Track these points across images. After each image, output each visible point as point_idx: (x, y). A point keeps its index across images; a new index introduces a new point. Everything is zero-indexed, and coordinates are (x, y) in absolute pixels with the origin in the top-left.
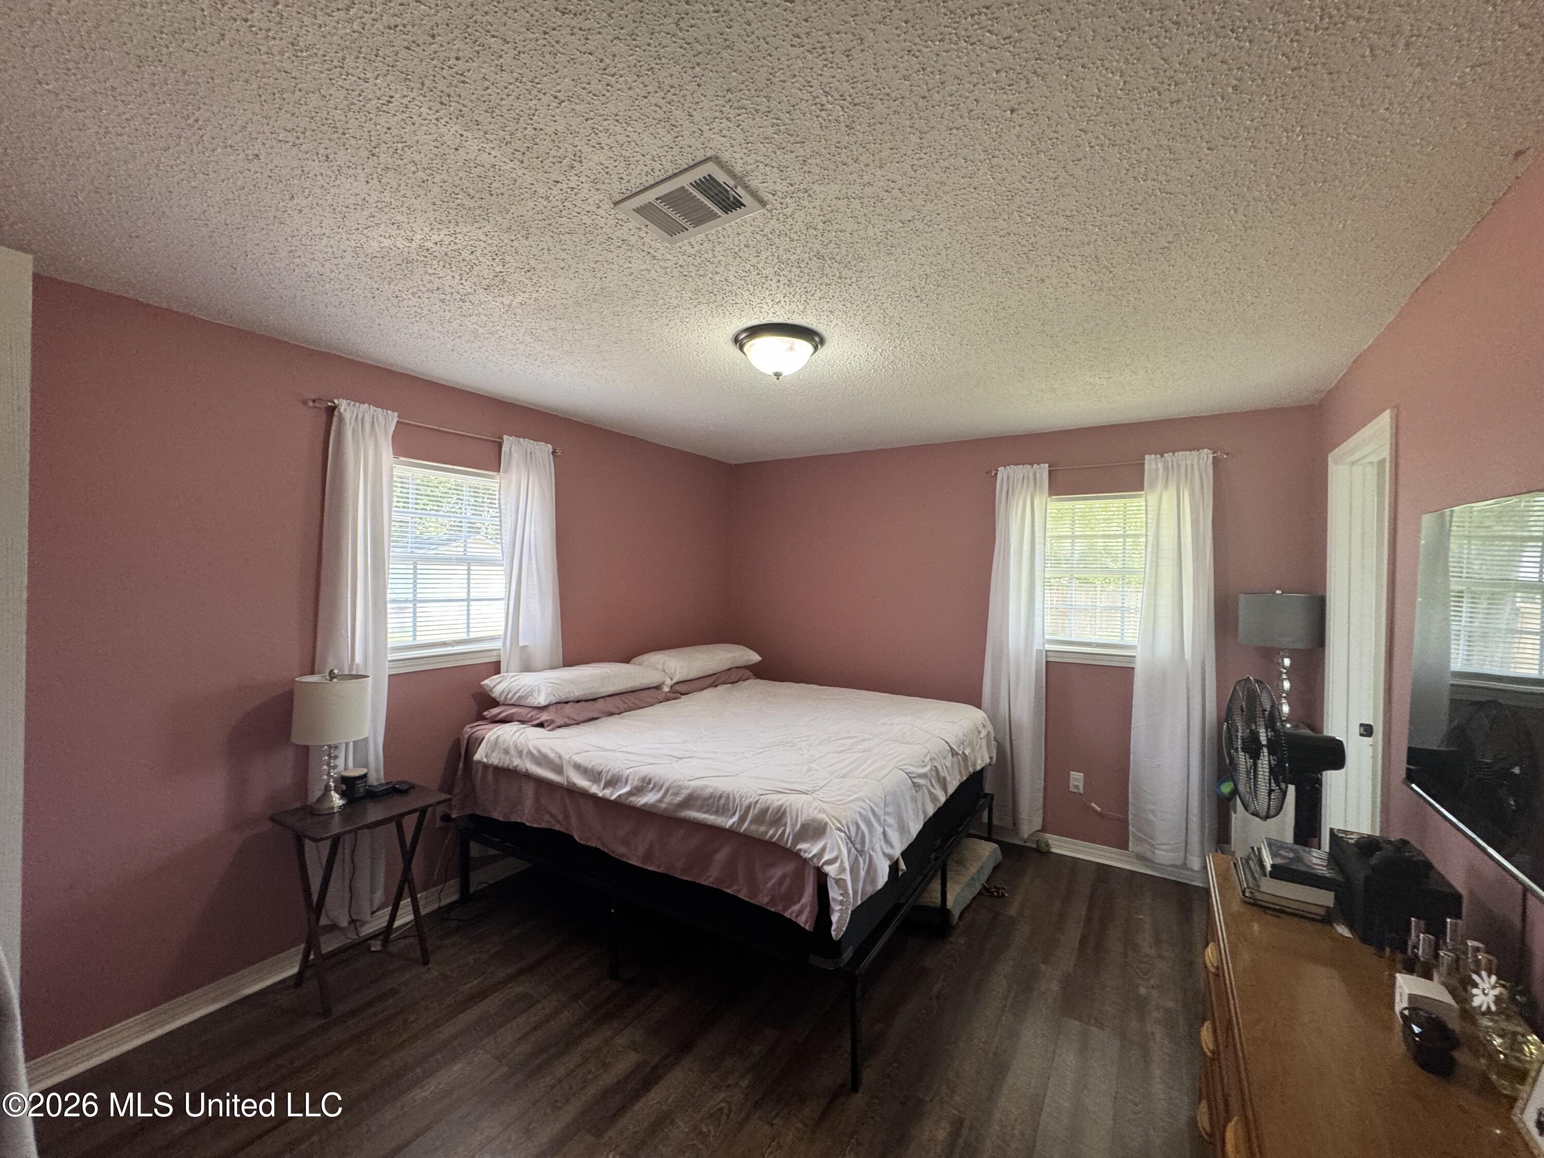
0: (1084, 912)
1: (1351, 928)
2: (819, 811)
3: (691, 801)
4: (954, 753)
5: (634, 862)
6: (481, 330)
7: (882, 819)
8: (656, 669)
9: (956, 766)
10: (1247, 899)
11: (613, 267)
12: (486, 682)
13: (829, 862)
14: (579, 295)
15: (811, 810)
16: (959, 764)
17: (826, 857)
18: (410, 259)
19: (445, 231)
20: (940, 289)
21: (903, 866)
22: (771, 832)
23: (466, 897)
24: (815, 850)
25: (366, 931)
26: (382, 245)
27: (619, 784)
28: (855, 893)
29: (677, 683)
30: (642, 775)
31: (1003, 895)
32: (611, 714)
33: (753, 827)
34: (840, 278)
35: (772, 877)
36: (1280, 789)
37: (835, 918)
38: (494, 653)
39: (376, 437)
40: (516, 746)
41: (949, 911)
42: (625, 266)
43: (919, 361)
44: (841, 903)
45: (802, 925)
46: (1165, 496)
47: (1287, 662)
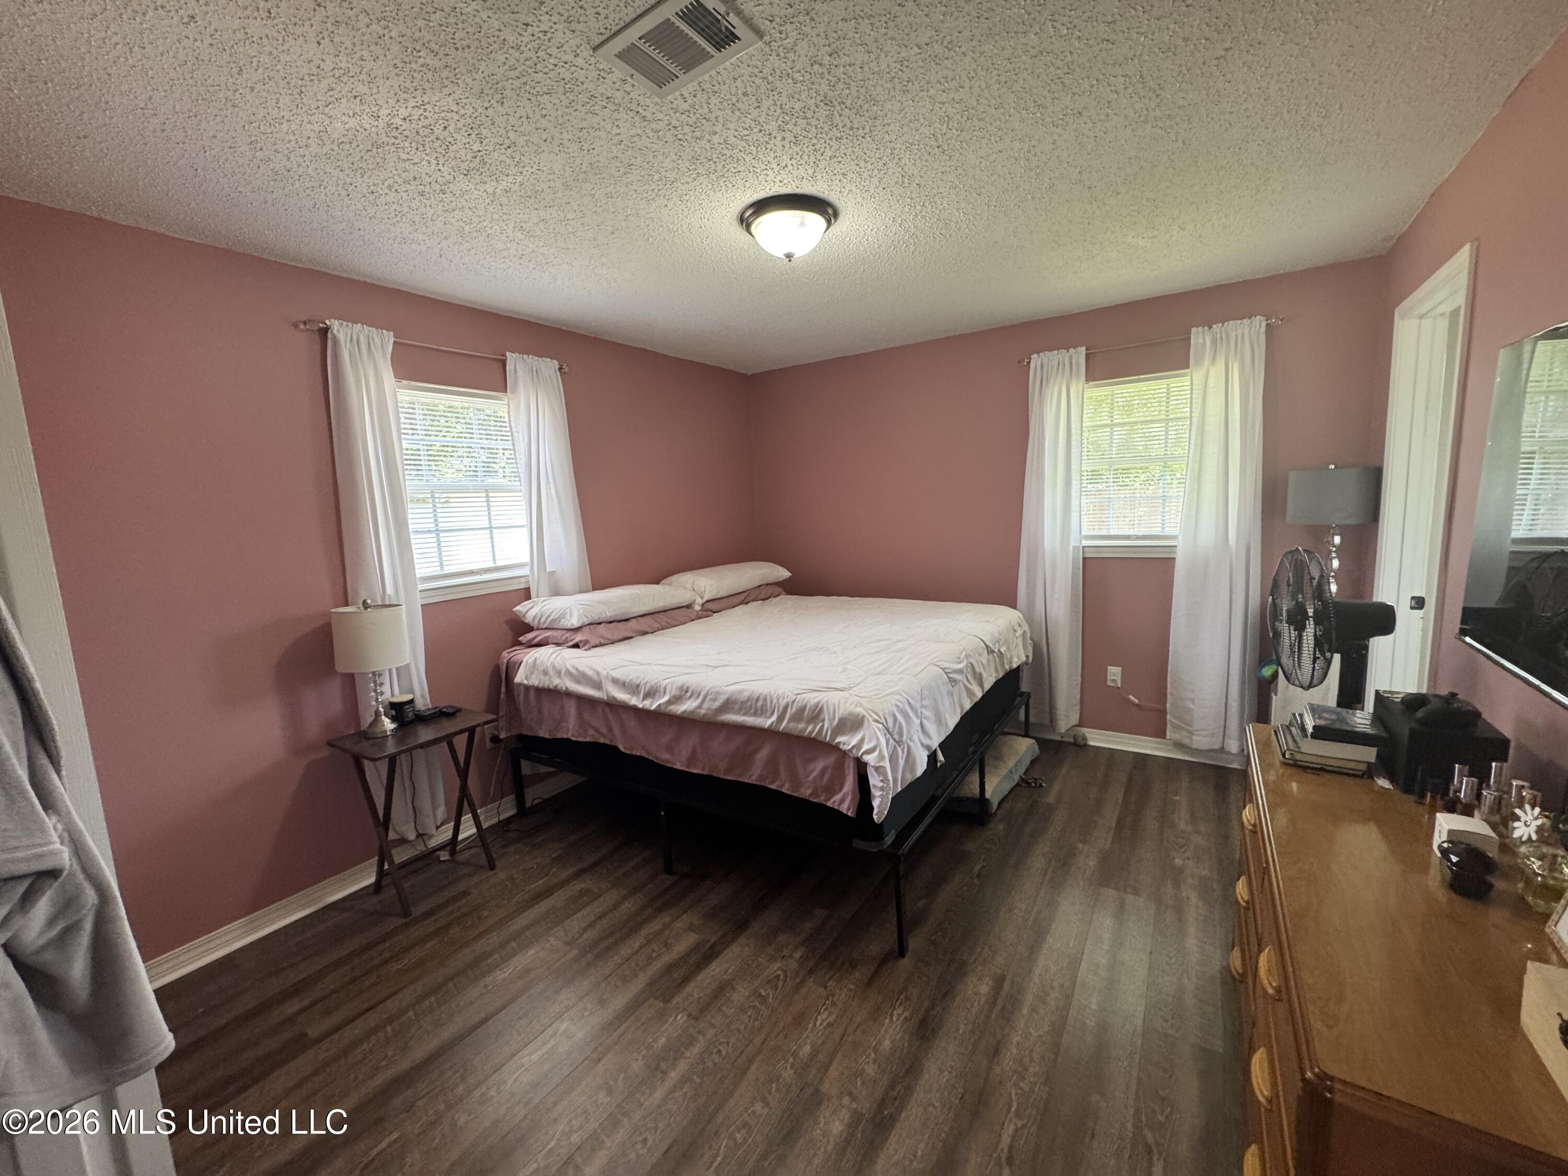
0: (1121, 797)
1: (1392, 781)
2: (856, 706)
3: (728, 705)
4: (990, 651)
5: (678, 766)
6: (467, 228)
7: (919, 711)
8: (685, 588)
9: (992, 664)
10: (1287, 761)
11: (600, 134)
12: (518, 608)
13: (868, 752)
14: (567, 174)
15: (848, 705)
16: (995, 662)
17: (865, 747)
18: (380, 142)
19: (412, 103)
20: (964, 134)
21: (941, 757)
22: (810, 728)
23: (523, 811)
24: (854, 741)
25: (433, 843)
26: (347, 126)
27: (658, 694)
28: (895, 780)
29: (708, 601)
30: (680, 684)
31: (1041, 786)
32: (645, 633)
33: (792, 725)
34: (851, 129)
35: (813, 771)
36: (1325, 658)
37: (876, 803)
38: (523, 580)
39: (375, 362)
40: (554, 666)
41: (987, 800)
42: (613, 132)
43: (943, 231)
44: (882, 789)
45: (845, 812)
46: (1213, 372)
47: (1337, 540)
